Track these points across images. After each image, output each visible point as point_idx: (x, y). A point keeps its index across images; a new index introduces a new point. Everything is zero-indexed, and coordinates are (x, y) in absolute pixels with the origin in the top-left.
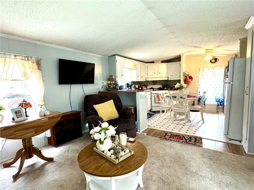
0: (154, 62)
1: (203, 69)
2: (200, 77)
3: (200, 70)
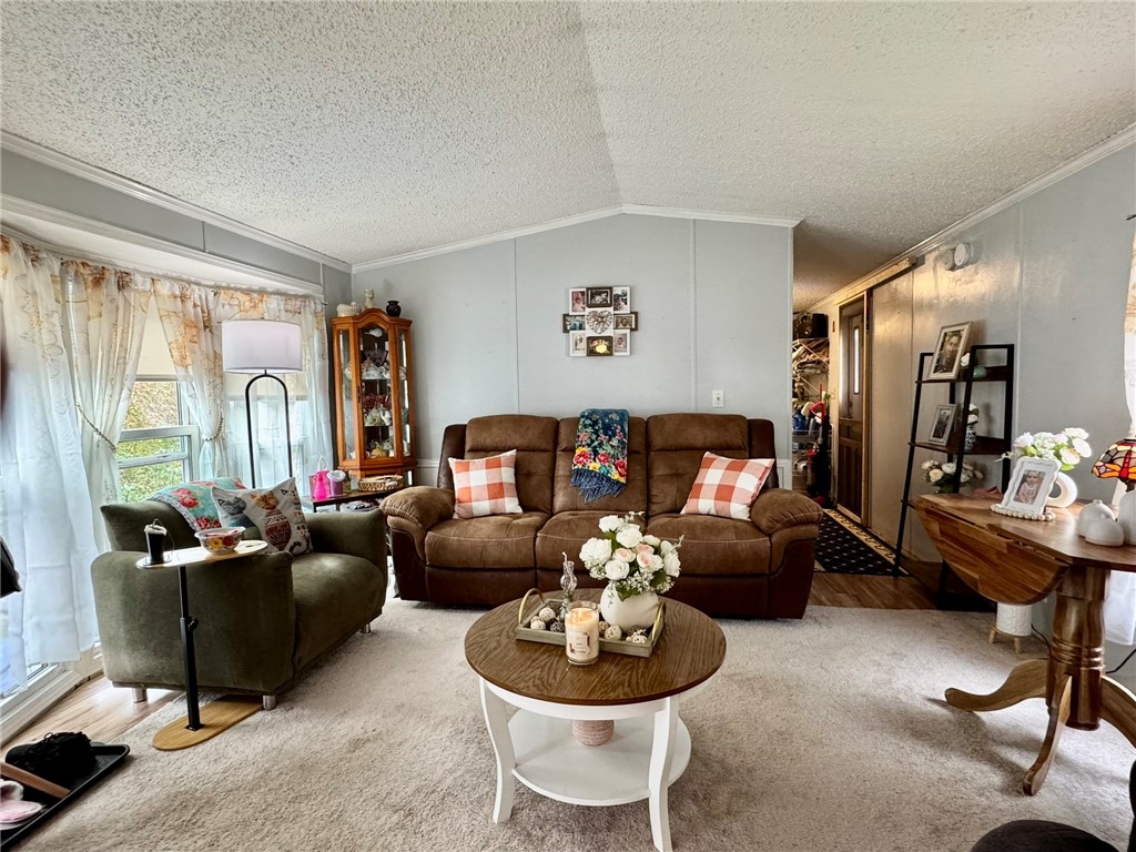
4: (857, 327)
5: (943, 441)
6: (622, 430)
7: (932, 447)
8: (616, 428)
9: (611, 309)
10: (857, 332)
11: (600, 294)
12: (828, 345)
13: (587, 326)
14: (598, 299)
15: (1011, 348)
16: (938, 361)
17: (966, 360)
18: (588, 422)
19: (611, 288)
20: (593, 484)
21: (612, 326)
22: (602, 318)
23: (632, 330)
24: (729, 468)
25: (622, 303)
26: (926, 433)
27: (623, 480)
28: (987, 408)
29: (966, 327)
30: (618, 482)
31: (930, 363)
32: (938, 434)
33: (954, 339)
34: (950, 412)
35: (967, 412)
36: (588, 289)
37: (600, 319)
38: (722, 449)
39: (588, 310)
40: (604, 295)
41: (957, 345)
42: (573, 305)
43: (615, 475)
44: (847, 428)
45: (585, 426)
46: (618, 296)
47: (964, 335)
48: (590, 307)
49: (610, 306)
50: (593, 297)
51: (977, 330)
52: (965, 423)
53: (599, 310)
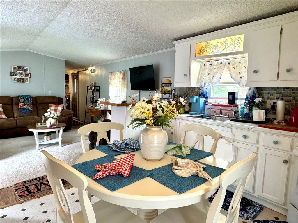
4: (75, 79)
5: (91, 101)
6: (31, 99)
7: (89, 102)
8: (29, 99)
9: (24, 72)
10: (75, 80)
11: (21, 68)
12: (69, 81)
13: (17, 75)
14: (20, 69)
15: (99, 87)
16: (90, 88)
17: (93, 88)
18: (22, 98)
19: (24, 67)
20: (25, 111)
21: (24, 76)
22: (22, 74)
23: (29, 77)
24: (56, 106)
25: (27, 71)
26: (88, 100)
27: (32, 110)
28: (97, 96)
29: (94, 83)
30: (31, 110)
31: (89, 88)
32: (90, 100)
33: (92, 85)
34: (92, 96)
35: (94, 96)
36: (17, 67)
37: (21, 74)
38: (53, 103)
39: (17, 72)
40: (22, 69)
41: (92, 86)
42: (13, 70)
43: (30, 109)
44: (74, 100)
45: (21, 99)
46: (25, 69)
47: (93, 84)
48: (18, 71)
49: (23, 71)
50: (19, 69)
51: (95, 83)
52: (94, 98)
53: (21, 72)
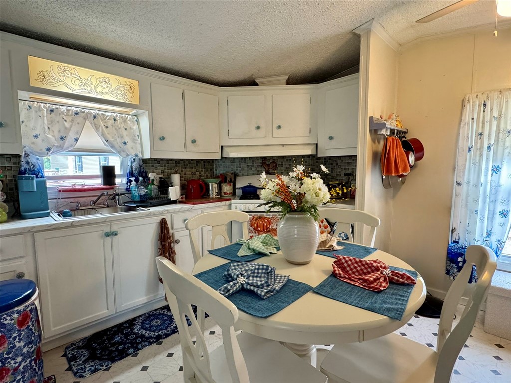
0: (257, 81)
1: (482, 98)
2: (463, 144)
3: (463, 106)
